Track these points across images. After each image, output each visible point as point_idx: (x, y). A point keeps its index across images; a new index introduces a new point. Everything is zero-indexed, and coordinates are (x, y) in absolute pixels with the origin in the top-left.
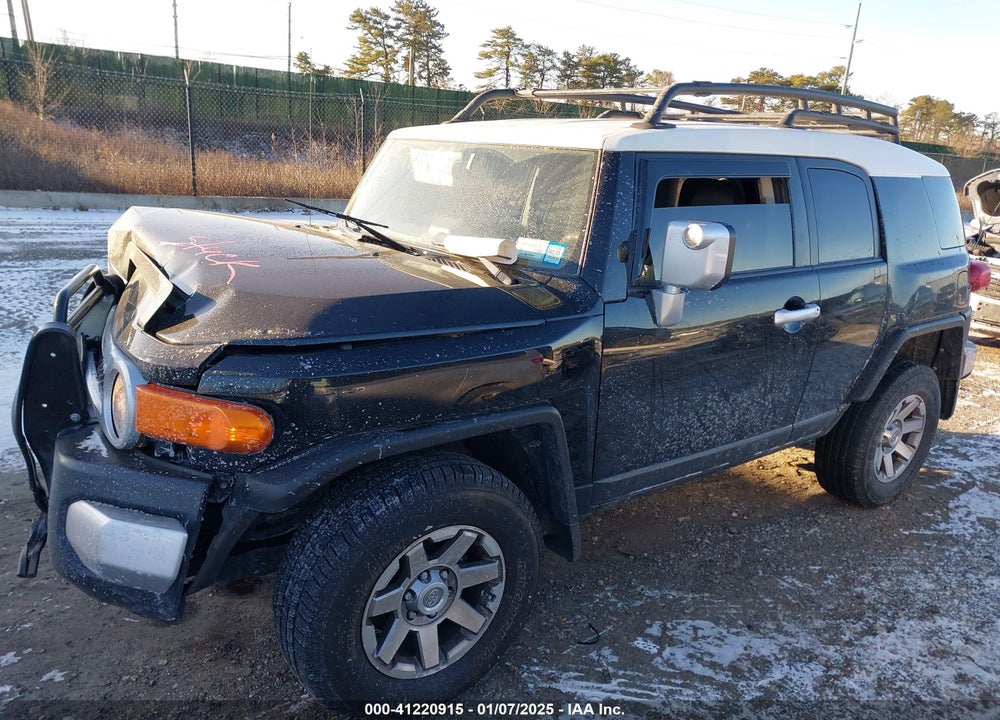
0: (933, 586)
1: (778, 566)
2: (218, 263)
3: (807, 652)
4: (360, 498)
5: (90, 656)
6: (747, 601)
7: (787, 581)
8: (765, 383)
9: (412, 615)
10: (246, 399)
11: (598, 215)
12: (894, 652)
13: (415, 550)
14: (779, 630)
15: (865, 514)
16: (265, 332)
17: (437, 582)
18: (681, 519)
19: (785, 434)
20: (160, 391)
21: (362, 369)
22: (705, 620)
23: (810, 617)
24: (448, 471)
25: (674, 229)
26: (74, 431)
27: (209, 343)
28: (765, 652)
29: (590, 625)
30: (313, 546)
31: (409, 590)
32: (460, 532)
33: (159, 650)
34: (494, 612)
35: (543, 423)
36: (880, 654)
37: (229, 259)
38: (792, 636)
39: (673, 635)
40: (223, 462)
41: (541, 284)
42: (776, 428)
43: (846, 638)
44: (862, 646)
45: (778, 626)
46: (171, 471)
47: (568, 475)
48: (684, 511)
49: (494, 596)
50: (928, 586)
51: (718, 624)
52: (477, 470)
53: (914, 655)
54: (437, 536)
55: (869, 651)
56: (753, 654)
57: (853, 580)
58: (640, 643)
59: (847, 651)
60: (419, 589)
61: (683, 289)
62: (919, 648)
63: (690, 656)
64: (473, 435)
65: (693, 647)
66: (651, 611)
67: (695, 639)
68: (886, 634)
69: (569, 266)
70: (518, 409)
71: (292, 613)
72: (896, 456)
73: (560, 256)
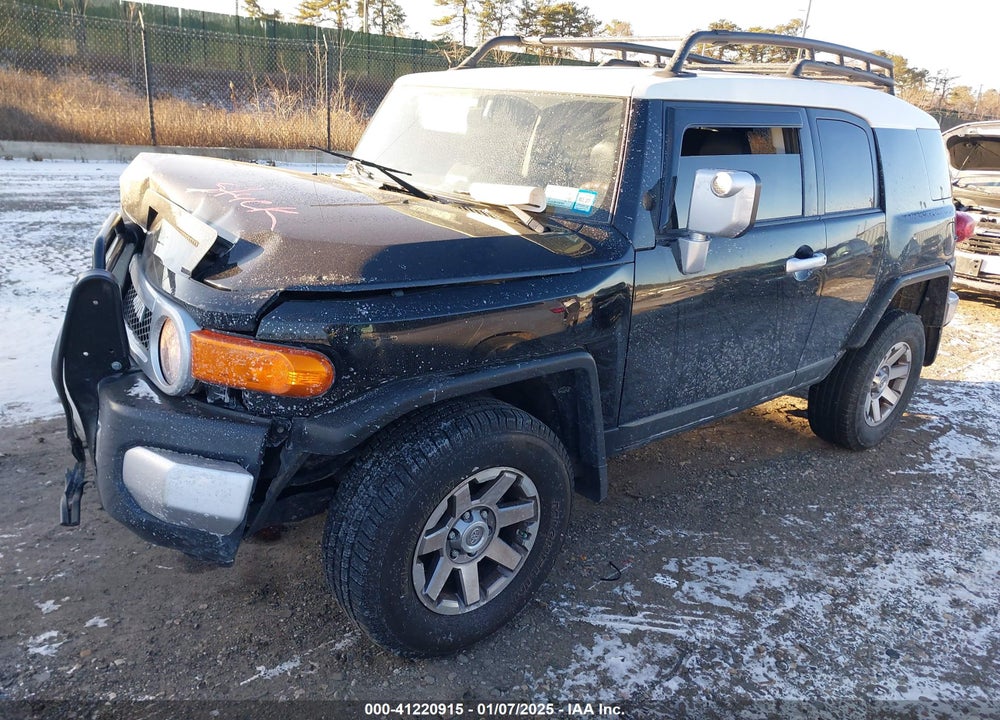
0: (923, 521)
1: (779, 506)
2: (255, 209)
3: (815, 583)
4: (410, 441)
5: (129, 603)
6: (754, 538)
7: (789, 520)
8: (775, 329)
9: (455, 553)
10: (305, 344)
11: (628, 162)
12: (894, 582)
13: (462, 490)
14: (787, 564)
15: (854, 456)
16: (320, 278)
17: (478, 522)
18: (682, 464)
19: (788, 380)
20: (217, 337)
21: (415, 314)
22: (718, 556)
23: (814, 552)
24: (491, 415)
25: (702, 178)
26: (115, 379)
27: (265, 289)
28: (776, 584)
29: (610, 563)
30: (367, 488)
31: (453, 530)
32: (502, 473)
33: (197, 595)
34: (529, 549)
35: (577, 369)
36: (881, 584)
37: (265, 206)
38: (799, 569)
39: (689, 571)
40: (281, 407)
41: (573, 232)
42: (782, 373)
43: (848, 570)
44: (864, 576)
45: (785, 560)
46: (228, 417)
47: (599, 420)
48: (685, 456)
49: (529, 535)
50: (918, 520)
51: (730, 560)
52: (517, 414)
53: (913, 584)
54: (482, 477)
55: (871, 581)
56: (765, 586)
57: (849, 517)
58: (659, 579)
59: (850, 581)
60: (463, 528)
61: (708, 236)
62: (917, 578)
63: (708, 589)
64: (517, 380)
65: (710, 581)
66: (666, 549)
67: (711, 574)
68: (884, 565)
69: (601, 213)
70: (557, 354)
71: (347, 553)
72: (882, 400)
73: (590, 204)
